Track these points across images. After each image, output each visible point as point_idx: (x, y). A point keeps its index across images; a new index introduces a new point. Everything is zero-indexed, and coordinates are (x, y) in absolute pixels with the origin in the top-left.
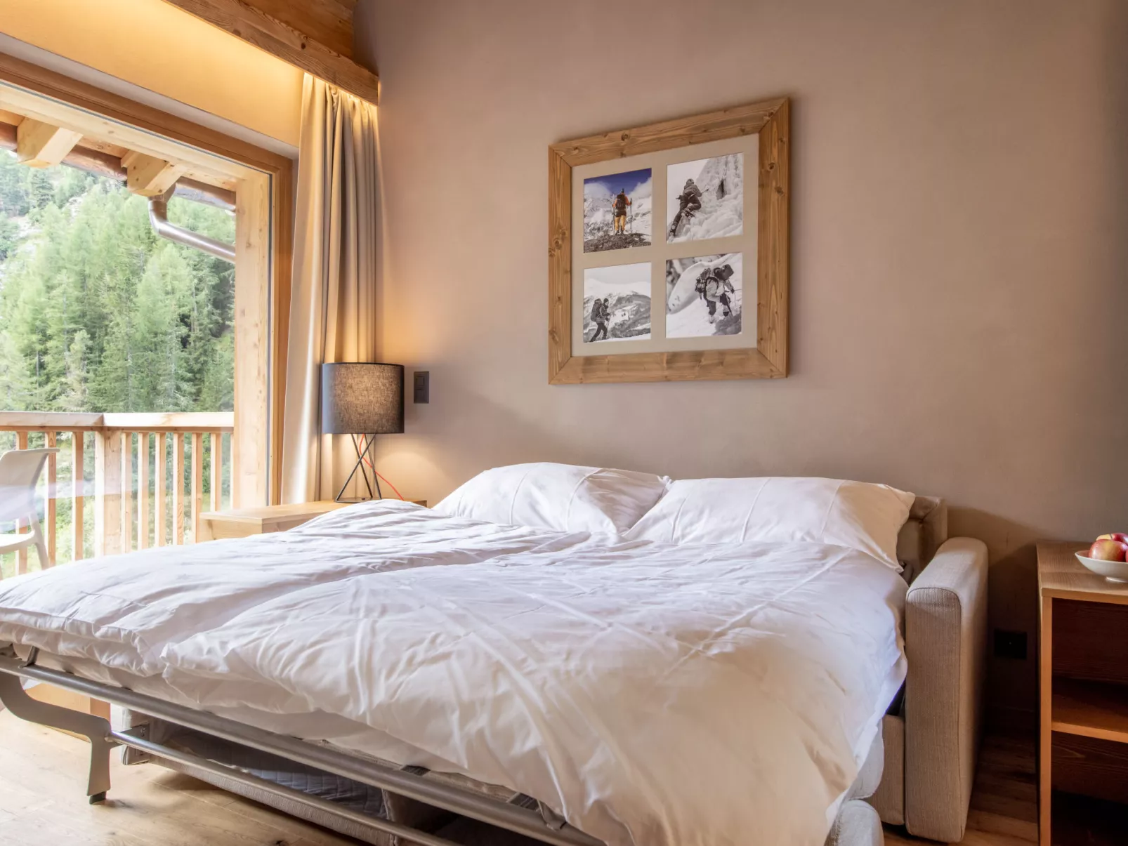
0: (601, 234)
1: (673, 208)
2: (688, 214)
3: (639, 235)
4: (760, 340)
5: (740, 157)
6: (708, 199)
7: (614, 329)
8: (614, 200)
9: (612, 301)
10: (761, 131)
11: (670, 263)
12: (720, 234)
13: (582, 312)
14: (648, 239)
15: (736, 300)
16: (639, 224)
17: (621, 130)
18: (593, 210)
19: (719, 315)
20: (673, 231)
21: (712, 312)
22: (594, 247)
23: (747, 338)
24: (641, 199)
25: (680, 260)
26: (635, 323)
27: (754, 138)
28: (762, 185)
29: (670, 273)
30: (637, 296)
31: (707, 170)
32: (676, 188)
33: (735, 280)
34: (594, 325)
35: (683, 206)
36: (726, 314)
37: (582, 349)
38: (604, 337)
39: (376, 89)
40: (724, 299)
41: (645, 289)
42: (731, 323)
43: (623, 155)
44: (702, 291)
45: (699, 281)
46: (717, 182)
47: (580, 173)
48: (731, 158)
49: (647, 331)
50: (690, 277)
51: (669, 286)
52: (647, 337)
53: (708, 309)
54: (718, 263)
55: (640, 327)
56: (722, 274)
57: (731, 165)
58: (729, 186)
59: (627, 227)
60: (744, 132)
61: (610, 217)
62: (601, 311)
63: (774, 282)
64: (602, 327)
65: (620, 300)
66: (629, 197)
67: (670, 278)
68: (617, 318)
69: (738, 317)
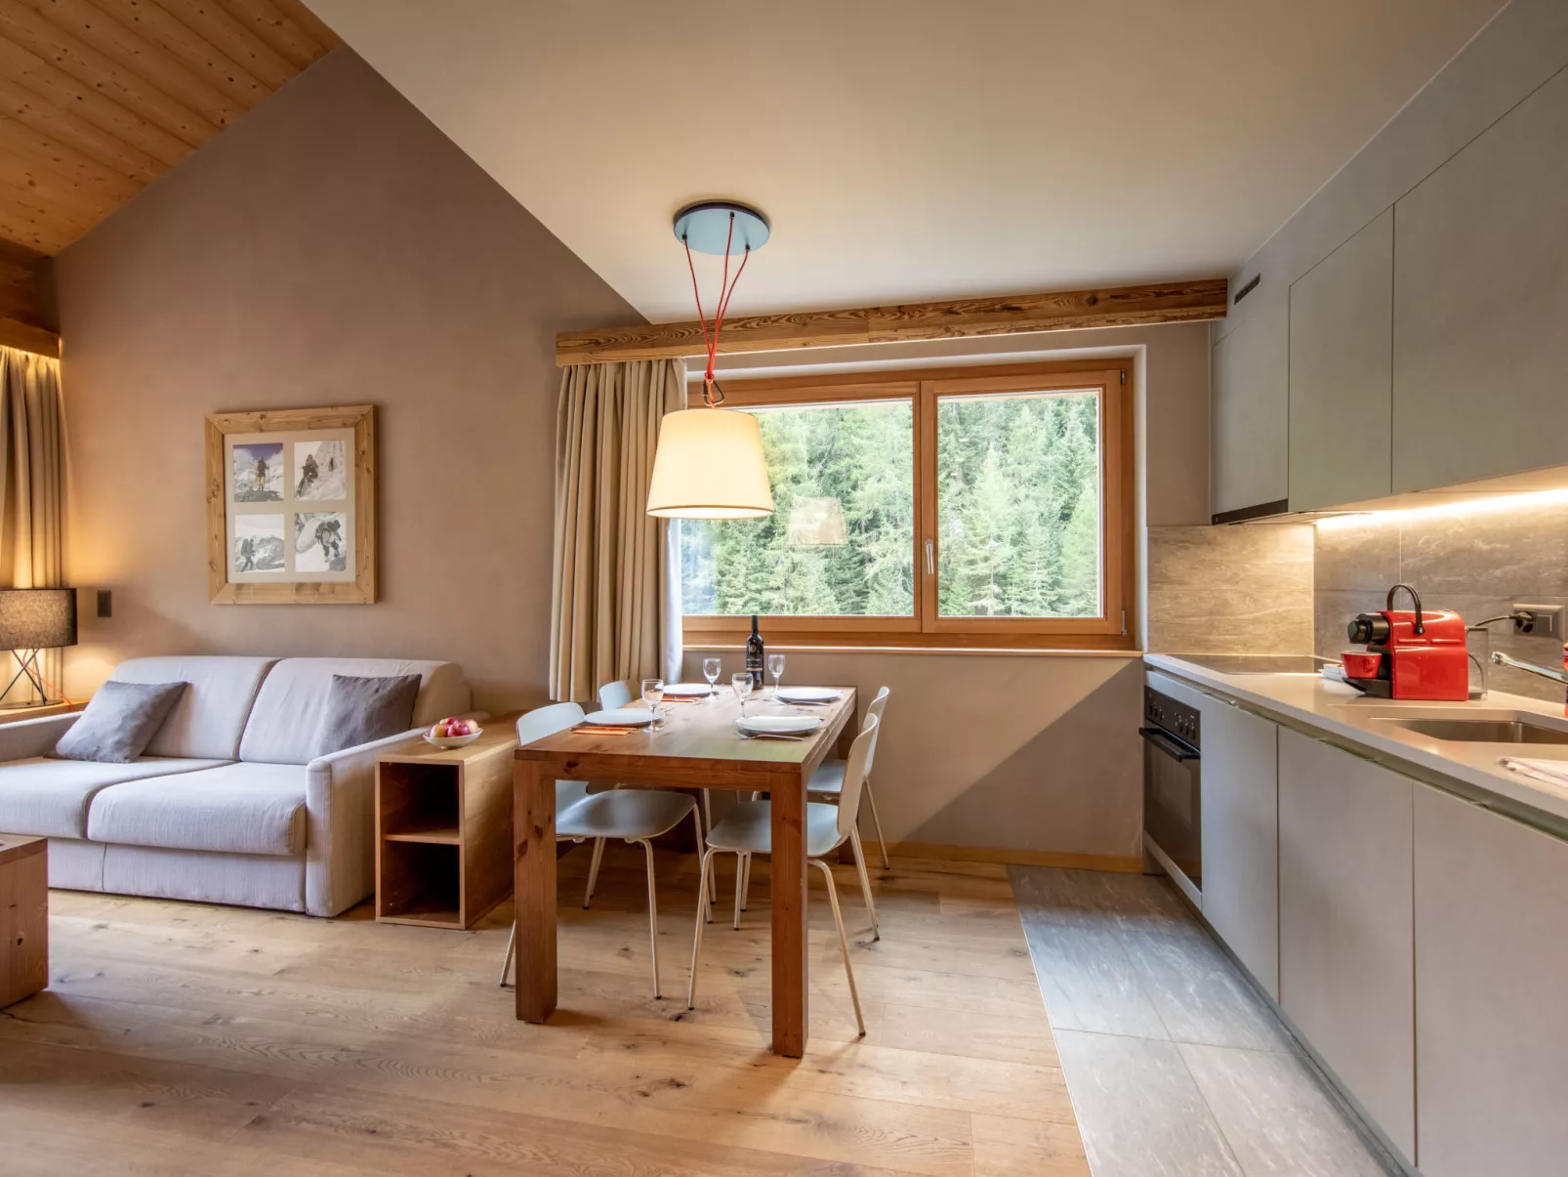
0: (247, 489)
1: (299, 475)
2: (310, 481)
3: (275, 493)
4: (358, 576)
5: (344, 442)
6: (322, 470)
7: (257, 564)
8: (256, 464)
9: (256, 541)
10: (356, 425)
11: (297, 516)
12: (330, 497)
13: (235, 549)
14: (281, 495)
15: (342, 545)
16: (275, 485)
17: (259, 411)
18: (241, 470)
19: (331, 556)
20: (299, 492)
21: (327, 554)
22: (243, 498)
23: (348, 575)
24: (276, 465)
25: (305, 514)
26: (273, 559)
27: (352, 431)
28: (357, 465)
29: (297, 523)
30: (273, 539)
31: (321, 450)
32: (300, 462)
33: (342, 531)
34: (243, 560)
35: (306, 474)
36: (336, 556)
37: (235, 577)
38: (251, 568)
39: (57, 345)
40: (335, 546)
41: (280, 534)
42: (339, 563)
43: (261, 431)
44: (319, 538)
45: (317, 531)
46: (328, 460)
47: (231, 440)
48: (337, 442)
49: (281, 565)
50: (311, 527)
51: (297, 533)
52: (282, 570)
53: (323, 552)
54: (330, 518)
55: (277, 563)
56: (333, 527)
57: (338, 447)
58: (336, 462)
59: (266, 485)
60: (345, 425)
61: (253, 477)
62: (248, 548)
63: (366, 535)
64: (249, 560)
65: (262, 541)
66: (268, 462)
67: (297, 527)
68: (260, 555)
69: (344, 558)
